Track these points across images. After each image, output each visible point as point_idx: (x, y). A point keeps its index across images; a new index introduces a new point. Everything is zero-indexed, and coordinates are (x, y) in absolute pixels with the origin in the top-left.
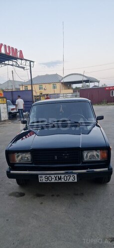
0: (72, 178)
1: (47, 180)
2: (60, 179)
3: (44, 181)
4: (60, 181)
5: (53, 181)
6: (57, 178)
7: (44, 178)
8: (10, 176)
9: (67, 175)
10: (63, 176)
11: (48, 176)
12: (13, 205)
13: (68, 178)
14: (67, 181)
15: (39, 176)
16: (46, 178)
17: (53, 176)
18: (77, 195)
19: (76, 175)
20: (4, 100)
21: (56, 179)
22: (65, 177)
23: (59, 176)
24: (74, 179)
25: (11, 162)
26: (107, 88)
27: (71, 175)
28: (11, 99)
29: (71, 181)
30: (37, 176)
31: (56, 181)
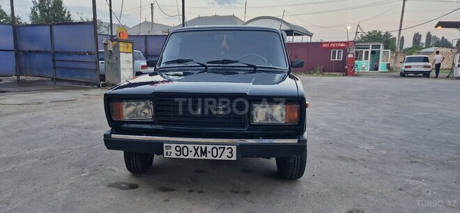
0: (227, 152)
1: (178, 153)
2: (204, 152)
3: (174, 156)
4: (204, 157)
5: (191, 156)
6: (199, 152)
7: (173, 150)
8: (110, 143)
9: (218, 147)
10: (209, 148)
11: (182, 146)
12: (112, 199)
13: (220, 152)
14: (218, 158)
15: (165, 145)
16: (178, 149)
17: (191, 147)
18: (238, 192)
19: (234, 148)
20: (128, 47)
21: (196, 153)
22: (215, 150)
23: (204, 147)
24: (230, 155)
25: (115, 119)
26: (325, 45)
27: (227, 147)
28: (144, 49)
29: (224, 157)
30: (160, 144)
31: (196, 157)
